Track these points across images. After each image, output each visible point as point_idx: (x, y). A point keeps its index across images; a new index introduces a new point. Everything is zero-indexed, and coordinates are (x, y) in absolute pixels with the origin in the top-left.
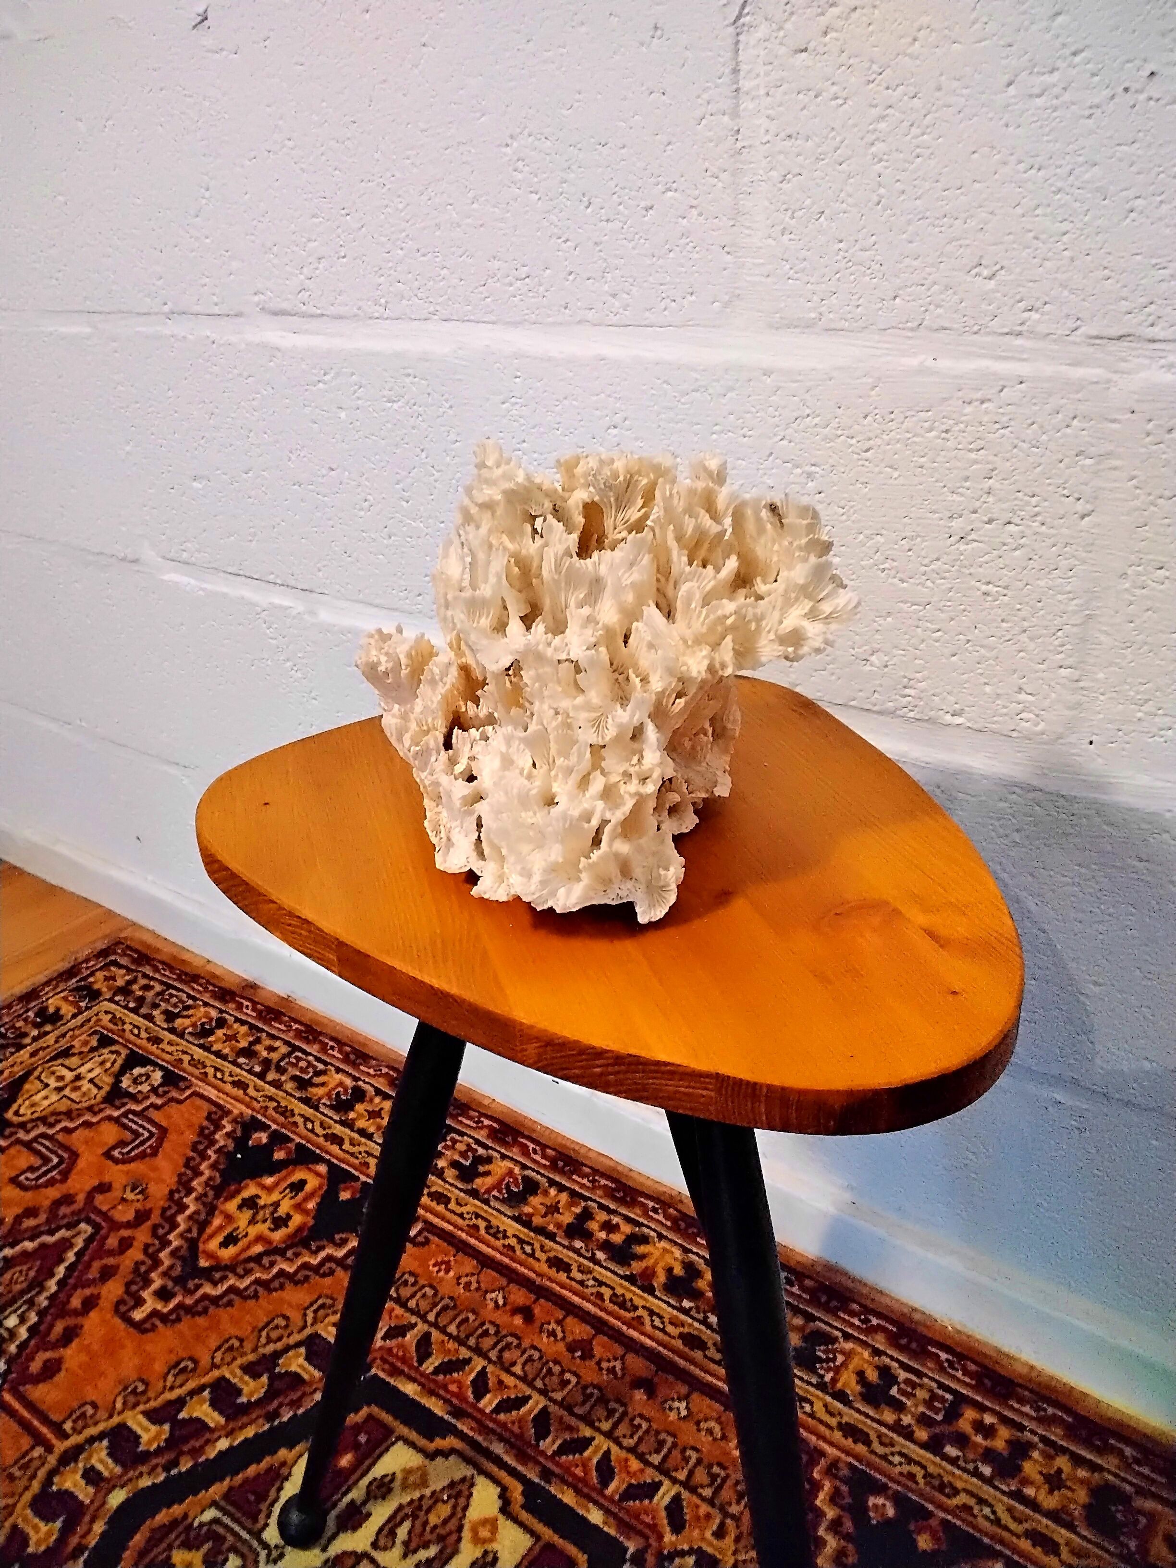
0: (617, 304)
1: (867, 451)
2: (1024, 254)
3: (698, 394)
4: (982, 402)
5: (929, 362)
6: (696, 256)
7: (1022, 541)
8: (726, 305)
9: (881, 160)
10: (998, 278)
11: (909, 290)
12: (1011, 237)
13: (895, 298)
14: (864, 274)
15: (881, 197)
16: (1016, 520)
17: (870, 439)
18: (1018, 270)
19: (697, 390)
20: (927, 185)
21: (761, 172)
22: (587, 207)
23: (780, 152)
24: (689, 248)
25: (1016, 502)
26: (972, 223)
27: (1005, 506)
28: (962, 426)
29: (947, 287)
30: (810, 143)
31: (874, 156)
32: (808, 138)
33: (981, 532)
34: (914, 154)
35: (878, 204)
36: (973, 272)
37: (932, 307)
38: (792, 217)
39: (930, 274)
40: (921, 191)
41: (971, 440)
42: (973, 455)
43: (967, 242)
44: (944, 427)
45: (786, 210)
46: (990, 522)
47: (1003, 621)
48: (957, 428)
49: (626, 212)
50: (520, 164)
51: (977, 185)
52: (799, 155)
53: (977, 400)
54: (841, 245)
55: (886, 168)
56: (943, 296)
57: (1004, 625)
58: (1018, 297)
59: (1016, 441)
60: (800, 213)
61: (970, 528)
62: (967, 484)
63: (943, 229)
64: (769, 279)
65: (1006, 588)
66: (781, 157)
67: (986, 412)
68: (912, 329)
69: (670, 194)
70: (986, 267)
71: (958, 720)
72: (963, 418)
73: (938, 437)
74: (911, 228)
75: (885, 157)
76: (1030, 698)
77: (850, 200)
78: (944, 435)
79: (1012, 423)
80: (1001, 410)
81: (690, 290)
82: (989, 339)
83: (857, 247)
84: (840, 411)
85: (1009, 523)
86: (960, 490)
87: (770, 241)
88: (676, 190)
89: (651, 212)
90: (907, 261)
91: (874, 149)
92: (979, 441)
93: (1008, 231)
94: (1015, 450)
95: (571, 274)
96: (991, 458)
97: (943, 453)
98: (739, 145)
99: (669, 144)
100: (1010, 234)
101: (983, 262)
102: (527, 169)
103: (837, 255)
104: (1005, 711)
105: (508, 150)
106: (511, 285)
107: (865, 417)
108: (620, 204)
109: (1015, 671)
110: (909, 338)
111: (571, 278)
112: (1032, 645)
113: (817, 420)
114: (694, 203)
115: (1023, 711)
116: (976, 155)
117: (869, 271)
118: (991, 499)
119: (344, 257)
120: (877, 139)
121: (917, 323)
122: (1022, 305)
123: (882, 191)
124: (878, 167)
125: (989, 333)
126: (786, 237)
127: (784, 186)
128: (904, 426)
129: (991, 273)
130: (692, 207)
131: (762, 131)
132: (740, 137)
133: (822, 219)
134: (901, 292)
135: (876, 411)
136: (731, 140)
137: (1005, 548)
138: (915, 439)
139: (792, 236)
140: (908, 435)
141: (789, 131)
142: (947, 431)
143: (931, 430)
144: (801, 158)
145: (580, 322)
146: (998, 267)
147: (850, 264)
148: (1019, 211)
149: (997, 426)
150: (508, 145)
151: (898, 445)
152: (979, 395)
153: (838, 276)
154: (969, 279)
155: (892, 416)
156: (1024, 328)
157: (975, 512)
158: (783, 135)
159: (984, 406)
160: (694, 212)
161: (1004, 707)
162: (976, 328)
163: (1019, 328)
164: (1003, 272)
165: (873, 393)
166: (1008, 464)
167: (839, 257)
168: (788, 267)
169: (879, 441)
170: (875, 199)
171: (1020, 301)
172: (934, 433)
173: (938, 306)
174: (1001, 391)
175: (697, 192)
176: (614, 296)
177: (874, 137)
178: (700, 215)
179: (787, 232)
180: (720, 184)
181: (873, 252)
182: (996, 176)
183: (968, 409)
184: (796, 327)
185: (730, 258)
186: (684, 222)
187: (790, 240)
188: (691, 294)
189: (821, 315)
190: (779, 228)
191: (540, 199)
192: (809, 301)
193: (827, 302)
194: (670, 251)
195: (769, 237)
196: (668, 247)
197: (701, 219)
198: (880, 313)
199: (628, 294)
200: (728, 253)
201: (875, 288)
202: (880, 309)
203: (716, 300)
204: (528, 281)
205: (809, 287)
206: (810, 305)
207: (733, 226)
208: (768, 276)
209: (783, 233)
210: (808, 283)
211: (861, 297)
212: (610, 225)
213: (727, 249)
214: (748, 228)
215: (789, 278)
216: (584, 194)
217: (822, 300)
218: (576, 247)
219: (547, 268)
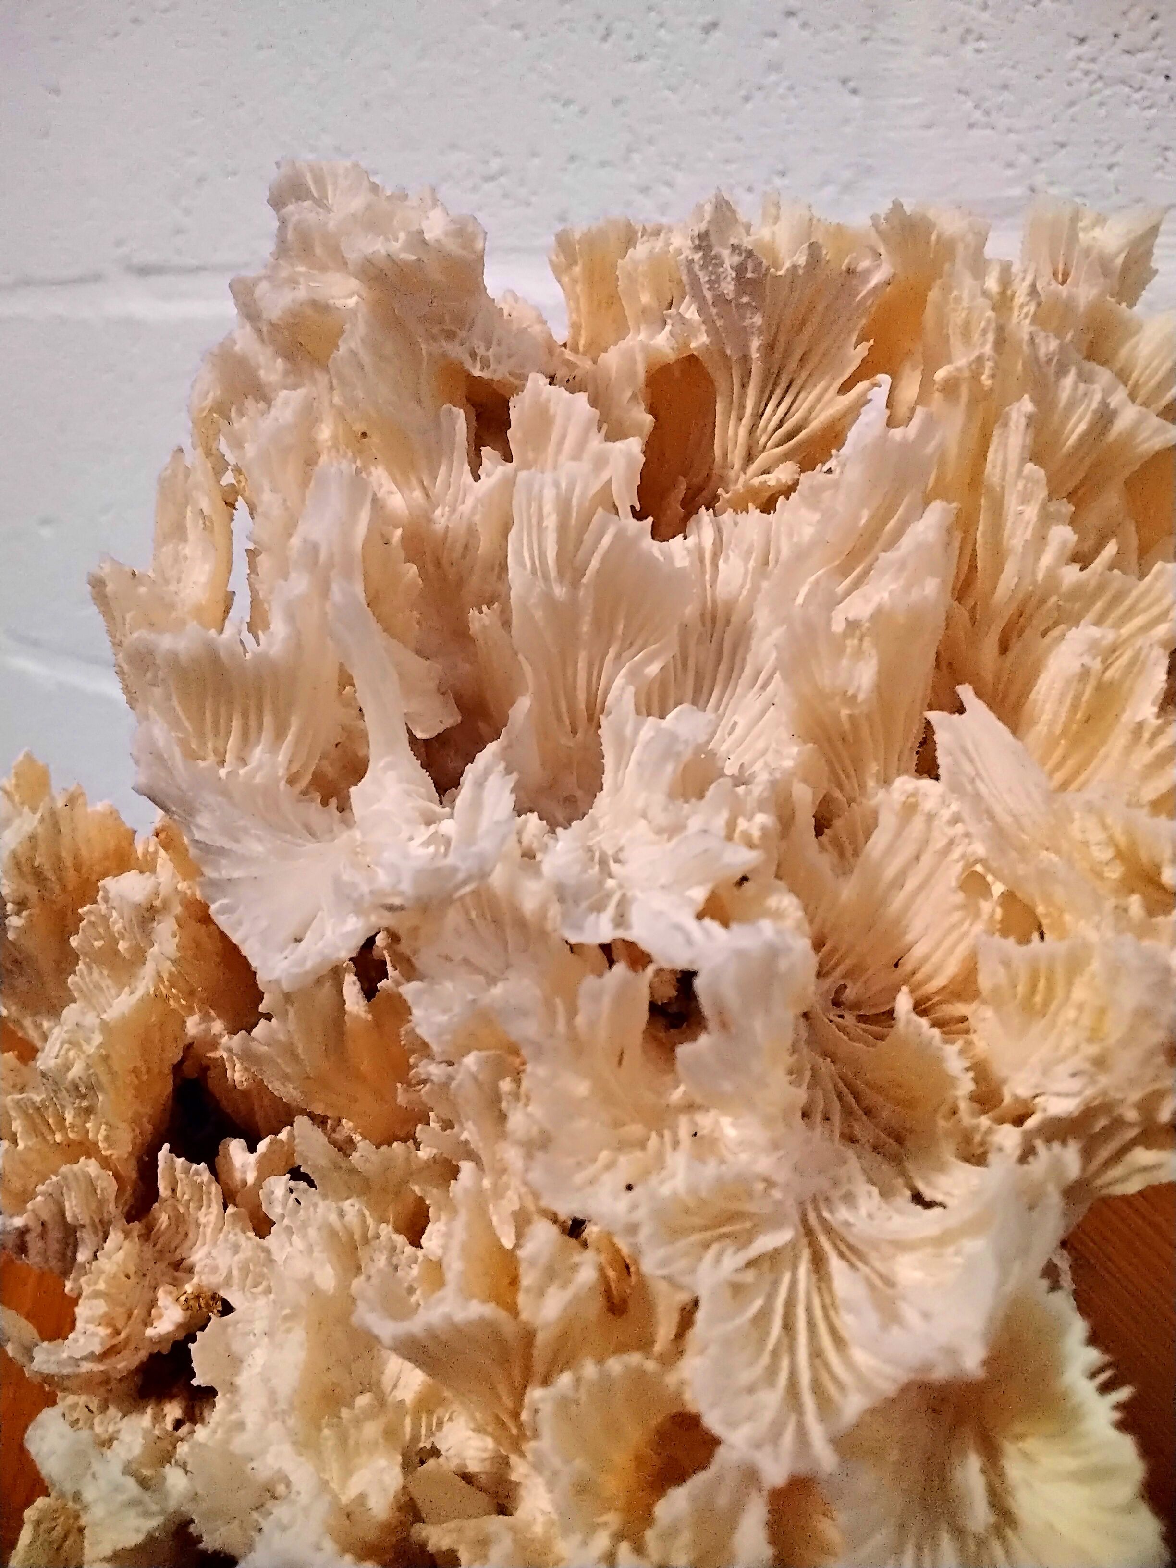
6: (793, 102)
8: (847, 187)
14: (1129, 102)
22: (604, 40)
24: (781, 90)
49: (670, 38)
54: (1084, 49)
64: (931, 132)
81: (780, 167)
83: (1121, 43)
87: (938, 60)
89: (717, 33)
95: (572, 158)
103: (1072, 69)
106: (475, 189)
108: (661, 25)
117: (1138, 96)
126: (971, 46)
130: (791, 14)
139: (983, 45)
147: (1099, 85)
153: (1073, 110)
160: (794, 23)
167: (1075, 74)
168: (970, 104)
176: (645, 190)
178: (805, 25)
179: (970, 38)
181: (1149, 55)
185: (856, 101)
186: (775, 43)
187: (978, 51)
188: (783, 174)
189: (1033, 190)
190: (956, 32)
191: (526, 38)
192: (1010, 165)
193: (1044, 165)
194: (747, 99)
195: (935, 51)
196: (743, 92)
197: (806, 34)
198: (1159, 175)
199: (669, 184)
200: (854, 92)
201: (1149, 128)
202: (1160, 168)
203: (825, 182)
204: (503, 180)
205: (1012, 136)
206: (1010, 173)
207: (865, 40)
208: (929, 126)
209: (963, 41)
210: (1010, 130)
211: (1119, 147)
212: (642, 66)
213: (852, 84)
214: (894, 41)
215: (971, 126)
216: (599, 17)
217: (1037, 161)
218: (583, 112)
219: (534, 154)
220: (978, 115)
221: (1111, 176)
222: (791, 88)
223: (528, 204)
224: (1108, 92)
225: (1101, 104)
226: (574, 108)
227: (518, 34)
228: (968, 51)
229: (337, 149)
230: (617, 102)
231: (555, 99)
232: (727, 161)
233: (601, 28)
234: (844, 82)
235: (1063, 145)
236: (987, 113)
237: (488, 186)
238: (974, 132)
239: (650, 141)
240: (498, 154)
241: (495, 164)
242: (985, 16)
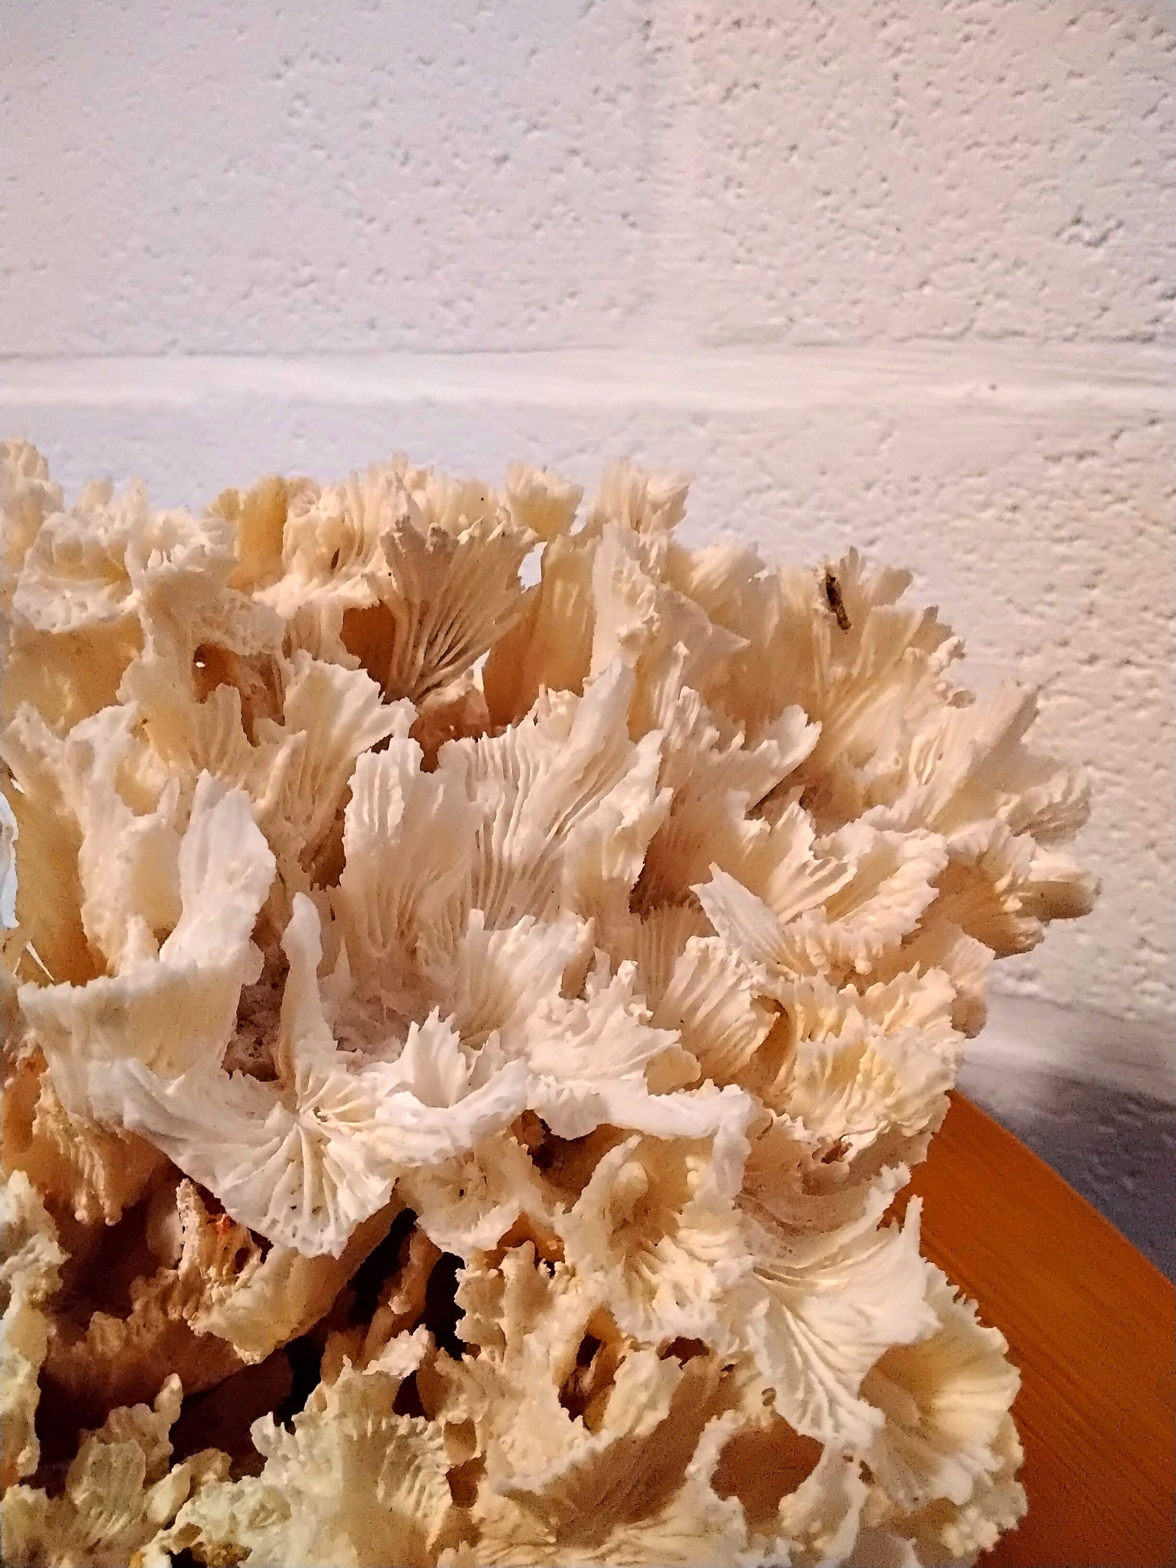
0: (452, 317)
1: (871, 543)
2: (1162, 198)
3: (585, 458)
4: (1081, 457)
5: (984, 393)
6: (579, 232)
7: (1152, 693)
8: (630, 310)
9: (899, 50)
10: (1112, 241)
11: (947, 270)
12: (1138, 171)
13: (923, 284)
14: (868, 248)
15: (898, 114)
16: (1141, 658)
17: (875, 524)
18: (1149, 227)
19: (582, 451)
20: (983, 88)
21: (689, 88)
22: (403, 164)
23: (722, 51)
24: (568, 221)
25: (1141, 628)
26: (1063, 151)
27: (1119, 634)
28: (1042, 499)
29: (1017, 264)
30: (773, 32)
31: (888, 44)
32: (769, 23)
33: (1074, 679)
34: (960, 36)
35: (894, 125)
36: (1065, 236)
37: (989, 298)
38: (742, 158)
39: (986, 241)
40: (970, 99)
41: (1056, 519)
42: (1061, 549)
43: (1054, 182)
44: (1009, 502)
45: (731, 147)
46: (1093, 659)
47: (1114, 826)
48: (1033, 503)
49: (464, 167)
50: (298, 104)
51: (1076, 83)
52: (753, 51)
53: (1069, 454)
54: (828, 201)
55: (908, 63)
56: (1009, 278)
57: (1115, 834)
58: (1148, 275)
59: (1141, 524)
60: (757, 151)
61: (1053, 670)
62: (1051, 597)
63: (1010, 162)
64: (702, 265)
65: (1119, 771)
66: (724, 58)
67: (1087, 476)
68: (951, 338)
69: (536, 134)
70: (1088, 225)
71: (1029, 987)
72: (1047, 485)
73: (1001, 519)
74: (952, 164)
75: (907, 45)
76: (1160, 958)
77: (845, 123)
78: (1009, 515)
79: (1135, 492)
80: (1117, 471)
81: (571, 290)
82: (1092, 349)
84: (825, 479)
85: (1128, 662)
86: (1041, 608)
87: (704, 202)
88: (545, 128)
89: (508, 165)
90: (943, 223)
91: (885, 34)
92: (1075, 525)
93: (1133, 159)
94: (1141, 540)
95: (379, 271)
96: (1094, 552)
97: (1007, 546)
98: (650, 46)
99: (534, 52)
100: (1138, 162)
101: (1086, 216)
102: (308, 111)
103: (820, 217)
104: (1114, 977)
105: (280, 83)
106: (285, 294)
107: (869, 486)
108: (456, 155)
109: (1133, 911)
110: (947, 352)
111: (380, 278)
112: (1164, 869)
113: (784, 495)
114: (576, 144)
115: (1145, 977)
116: (1074, 29)
117: (875, 243)
118: (1094, 623)
119: (43, 267)
120: (893, 15)
121: (958, 328)
122: (1158, 287)
123: (901, 103)
124: (895, 63)
125: (1092, 340)
126: (733, 191)
127: (728, 106)
128: (937, 502)
129: (1098, 234)
130: (574, 152)
131: (690, 18)
132: (653, 32)
133: (795, 158)
134: (934, 276)
135: (889, 477)
136: (637, 36)
137: (1119, 705)
138: (959, 523)
139: (743, 191)
140: (944, 517)
141: (736, 14)
142: (1015, 508)
143: (985, 506)
144: (757, 58)
145: (395, 349)
146: (1112, 223)
147: (842, 232)
148: (1153, 121)
149: (1108, 498)
150: (278, 76)
151: (928, 534)
152: (1074, 445)
153: (823, 252)
154: (1058, 245)
155: (916, 485)
156: (1159, 328)
157: (1065, 644)
158: (727, 20)
159: (1083, 465)
160: (577, 161)
161: (1113, 970)
162: (1070, 331)
163: (1150, 329)
164: (1121, 232)
165: (884, 447)
166: (1128, 562)
167: (822, 222)
168: (733, 242)
169: (889, 527)
170: (891, 117)
171: (1154, 280)
172: (990, 513)
173: (1000, 296)
174: (1115, 437)
175: (579, 128)
176: (447, 304)
177: (888, 11)
178: (587, 164)
179: (732, 184)
180: (619, 113)
181: (882, 210)
182: (1112, 62)
183: (1056, 470)
184: (748, 341)
185: (636, 233)
186: (560, 178)
187: (739, 196)
188: (572, 295)
189: (791, 320)
190: (719, 178)
191: (330, 157)
192: (771, 297)
193: (802, 298)
194: (537, 227)
195: (702, 194)
196: (533, 220)
197: (588, 171)
198: (897, 311)
199: (470, 300)
200: (633, 225)
201: (887, 270)
202: (895, 305)
203: (612, 304)
204: (313, 287)
205: (772, 273)
206: (772, 303)
207: (641, 180)
208: (701, 259)
209: (726, 186)
210: (770, 267)
211: (862, 286)
212: (440, 191)
213: (631, 219)
214: (667, 182)
215: (737, 262)
216: (397, 144)
217: (794, 294)
218: (387, 229)
219: (342, 265)
220: (741, 252)
221: (858, 310)
222: (576, 219)
223: (338, 311)
224: (850, 238)
225: (845, 248)
226: (376, 225)
227: (320, 154)
228: (730, 196)
229: (147, 249)
230: (419, 222)
231: (360, 215)
232: (523, 282)
233: (400, 153)
234: (625, 216)
235: (814, 282)
236: (749, 251)
237: (299, 292)
238: (739, 267)
239: (451, 258)
240: (306, 263)
241: (305, 272)
242: (744, 167)
